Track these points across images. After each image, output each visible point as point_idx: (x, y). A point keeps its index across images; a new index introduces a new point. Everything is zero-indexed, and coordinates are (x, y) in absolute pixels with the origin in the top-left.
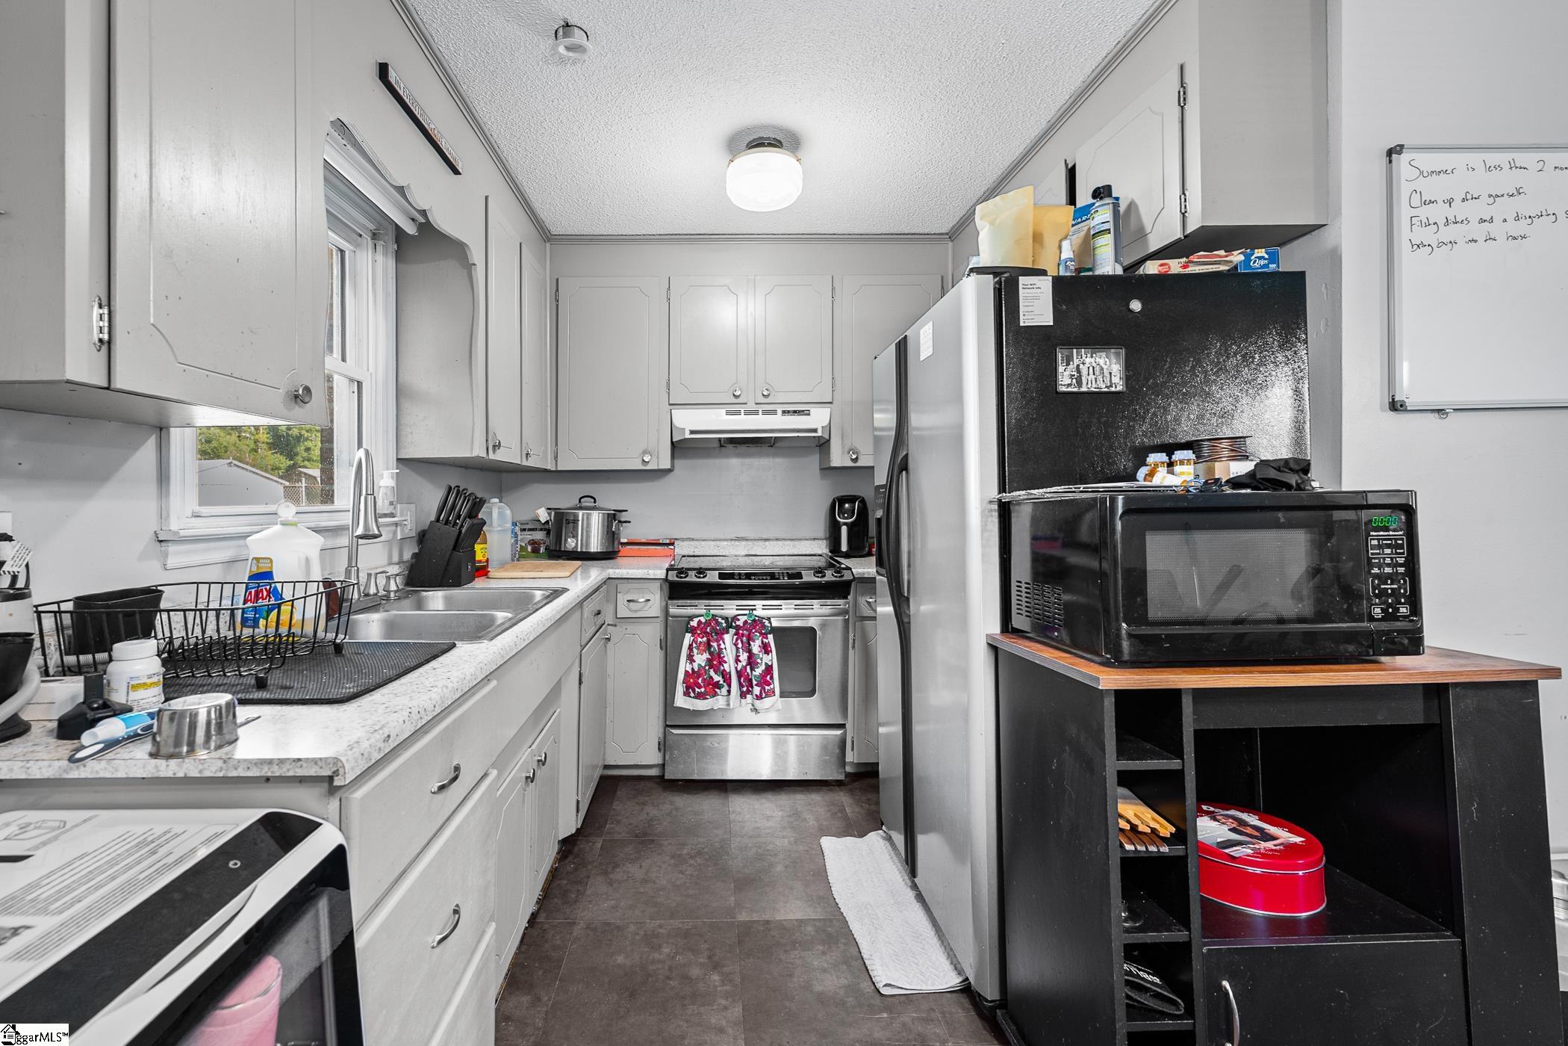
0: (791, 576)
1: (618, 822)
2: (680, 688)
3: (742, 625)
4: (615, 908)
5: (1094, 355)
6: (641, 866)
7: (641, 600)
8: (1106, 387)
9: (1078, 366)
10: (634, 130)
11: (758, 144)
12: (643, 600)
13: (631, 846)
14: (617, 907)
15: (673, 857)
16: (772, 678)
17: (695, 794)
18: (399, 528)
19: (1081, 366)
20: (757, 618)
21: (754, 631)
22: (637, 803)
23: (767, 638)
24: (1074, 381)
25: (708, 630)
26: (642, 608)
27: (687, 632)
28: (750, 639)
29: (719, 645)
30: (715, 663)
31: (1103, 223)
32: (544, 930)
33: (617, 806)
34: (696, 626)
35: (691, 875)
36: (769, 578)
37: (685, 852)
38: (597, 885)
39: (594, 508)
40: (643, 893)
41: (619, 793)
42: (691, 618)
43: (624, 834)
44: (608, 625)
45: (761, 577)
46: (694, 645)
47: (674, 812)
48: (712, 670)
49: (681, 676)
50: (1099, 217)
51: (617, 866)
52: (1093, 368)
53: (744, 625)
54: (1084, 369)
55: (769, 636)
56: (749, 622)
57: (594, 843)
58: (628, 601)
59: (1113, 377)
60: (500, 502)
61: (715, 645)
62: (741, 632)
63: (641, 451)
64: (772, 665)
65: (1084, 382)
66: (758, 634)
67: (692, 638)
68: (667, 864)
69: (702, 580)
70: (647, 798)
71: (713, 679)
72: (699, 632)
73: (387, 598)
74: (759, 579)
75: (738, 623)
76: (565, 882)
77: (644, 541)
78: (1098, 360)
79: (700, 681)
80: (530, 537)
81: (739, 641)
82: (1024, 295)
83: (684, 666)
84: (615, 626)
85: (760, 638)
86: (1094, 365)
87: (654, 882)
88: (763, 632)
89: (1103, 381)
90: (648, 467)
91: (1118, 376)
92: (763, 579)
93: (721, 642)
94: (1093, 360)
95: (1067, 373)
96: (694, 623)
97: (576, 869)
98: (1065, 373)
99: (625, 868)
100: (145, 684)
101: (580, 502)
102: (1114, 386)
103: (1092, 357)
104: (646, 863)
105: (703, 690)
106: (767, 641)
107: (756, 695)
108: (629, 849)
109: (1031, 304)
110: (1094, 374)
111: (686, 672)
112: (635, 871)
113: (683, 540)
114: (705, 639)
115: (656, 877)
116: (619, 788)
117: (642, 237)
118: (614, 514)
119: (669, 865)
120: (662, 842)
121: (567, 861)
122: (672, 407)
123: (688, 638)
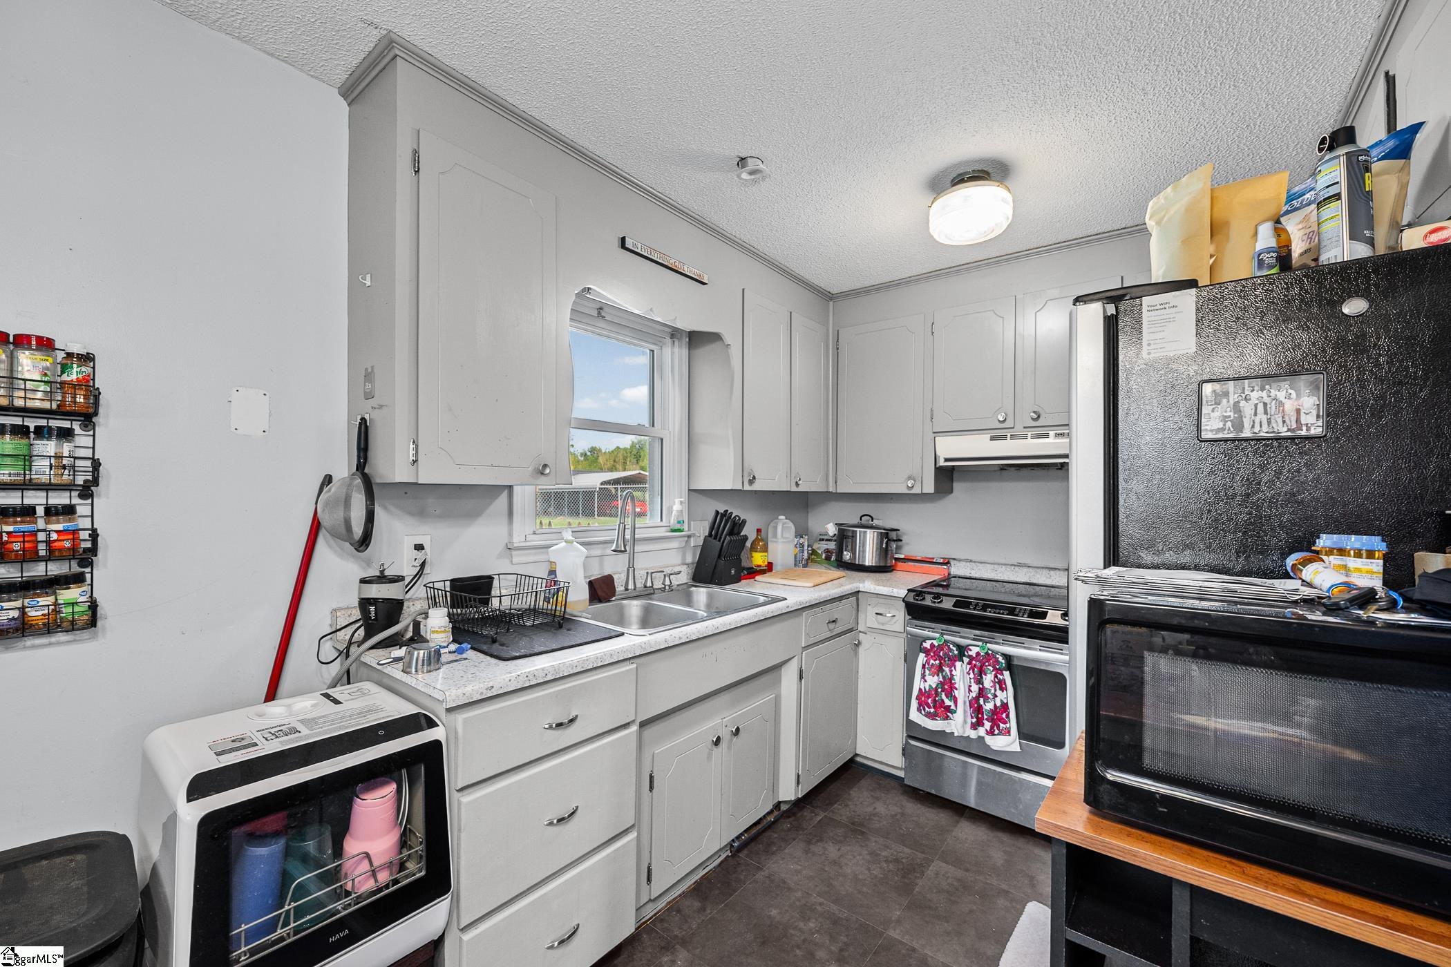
0: (1033, 615)
1: (847, 806)
2: (914, 704)
3: (974, 656)
4: (798, 872)
5: (1267, 387)
6: (839, 849)
7: (888, 615)
8: (1289, 430)
9: (1236, 404)
10: (841, 206)
11: (961, 179)
12: (890, 615)
13: (843, 830)
14: (799, 872)
15: (871, 854)
16: (1008, 716)
17: (929, 807)
18: (692, 539)
19: (1243, 403)
20: (990, 652)
21: (987, 664)
22: (872, 796)
23: (1002, 674)
24: (1229, 424)
25: (941, 654)
26: (889, 622)
27: (921, 652)
28: (982, 672)
29: (951, 671)
30: (946, 687)
31: (1327, 187)
32: (739, 864)
33: (854, 793)
34: (929, 647)
35: (876, 876)
36: (1006, 612)
37: (884, 853)
38: (796, 849)
39: (871, 527)
40: (826, 871)
41: (863, 782)
42: (925, 639)
43: (844, 818)
44: (860, 632)
45: (998, 611)
46: (927, 666)
47: (898, 817)
48: (943, 693)
49: (915, 692)
50: (1323, 179)
51: (821, 840)
52: (1265, 404)
53: (976, 656)
54: (1247, 409)
55: (1004, 672)
56: (982, 654)
57: (816, 815)
58: (876, 613)
59: (1302, 414)
60: (786, 519)
61: (947, 669)
62: (974, 662)
63: (906, 477)
64: (1007, 703)
65: (1247, 423)
66: (991, 669)
67: (926, 659)
68: (861, 857)
69: (937, 605)
70: (883, 795)
71: (944, 704)
72: (932, 654)
73: (663, 590)
74: (995, 613)
75: (970, 653)
76: (776, 835)
77: (919, 558)
78: (1273, 392)
79: (930, 701)
80: (826, 547)
81: (971, 672)
82: (1150, 319)
83: (918, 684)
84: (866, 633)
85: (994, 673)
86: (1266, 399)
87: (841, 867)
88: (998, 667)
89: (1284, 422)
90: (913, 491)
91: (1315, 413)
92: (999, 613)
93: (953, 668)
94: (1264, 394)
95: (1216, 414)
96: (927, 645)
97: (789, 830)
98: (1212, 415)
99: (826, 845)
100: (437, 631)
101: (861, 520)
102: (1304, 428)
103: (1262, 389)
104: (845, 849)
105: (932, 710)
106: (1001, 677)
107: (986, 730)
108: (840, 832)
109: (1161, 329)
110: (1266, 413)
111: (920, 689)
112: (832, 851)
113: (960, 560)
114: (938, 662)
115: (846, 864)
116: (866, 777)
117: (908, 279)
118: (887, 533)
119: (863, 859)
120: (870, 837)
121: (788, 820)
122: (936, 434)
123: (922, 658)
